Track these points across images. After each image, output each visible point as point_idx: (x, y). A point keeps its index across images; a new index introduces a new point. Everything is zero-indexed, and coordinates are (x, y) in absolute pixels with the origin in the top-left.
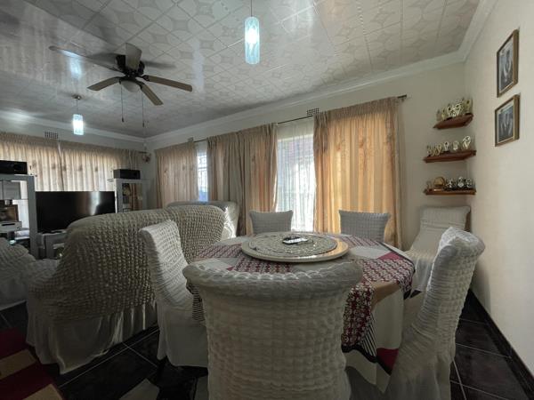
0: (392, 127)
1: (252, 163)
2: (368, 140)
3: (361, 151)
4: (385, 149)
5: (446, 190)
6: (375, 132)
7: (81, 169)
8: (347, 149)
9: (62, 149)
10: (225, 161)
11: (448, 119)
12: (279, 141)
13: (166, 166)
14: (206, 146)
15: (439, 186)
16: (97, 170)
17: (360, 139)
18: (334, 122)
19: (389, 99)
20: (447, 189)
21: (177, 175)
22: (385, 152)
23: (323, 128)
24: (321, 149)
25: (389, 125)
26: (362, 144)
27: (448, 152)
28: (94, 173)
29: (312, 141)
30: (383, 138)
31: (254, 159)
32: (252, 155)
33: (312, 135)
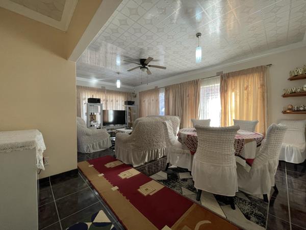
0: (264, 80)
1: (187, 98)
2: (249, 86)
3: (245, 92)
4: (259, 91)
5: (293, 111)
6: (253, 83)
7: (112, 101)
8: (238, 91)
9: (107, 93)
10: (173, 97)
11: (296, 76)
12: (202, 87)
13: (144, 100)
14: (164, 90)
15: (289, 109)
16: (117, 101)
17: (245, 86)
18: (231, 78)
19: (262, 66)
20: (295, 111)
21: (150, 104)
22: (259, 93)
23: (225, 81)
24: (224, 91)
25: (261, 79)
26: (247, 88)
27: (295, 92)
28: (116, 103)
29: (219, 87)
30: (258, 85)
31: (188, 96)
32: (187, 94)
33: (219, 84)
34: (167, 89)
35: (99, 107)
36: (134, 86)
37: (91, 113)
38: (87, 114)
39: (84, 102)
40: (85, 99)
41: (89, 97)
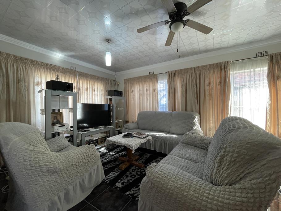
7: (87, 90)
9: (79, 76)
10: (182, 86)
13: (132, 89)
14: (167, 76)
16: (94, 91)
21: (142, 95)
28: (93, 92)
32: (207, 82)
34: (172, 76)
35: (71, 98)
36: (116, 71)
37: (54, 110)
38: (45, 112)
39: (38, 89)
40: (39, 84)
41: (48, 80)
